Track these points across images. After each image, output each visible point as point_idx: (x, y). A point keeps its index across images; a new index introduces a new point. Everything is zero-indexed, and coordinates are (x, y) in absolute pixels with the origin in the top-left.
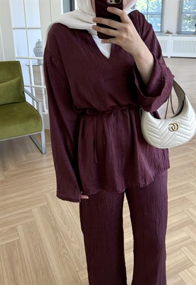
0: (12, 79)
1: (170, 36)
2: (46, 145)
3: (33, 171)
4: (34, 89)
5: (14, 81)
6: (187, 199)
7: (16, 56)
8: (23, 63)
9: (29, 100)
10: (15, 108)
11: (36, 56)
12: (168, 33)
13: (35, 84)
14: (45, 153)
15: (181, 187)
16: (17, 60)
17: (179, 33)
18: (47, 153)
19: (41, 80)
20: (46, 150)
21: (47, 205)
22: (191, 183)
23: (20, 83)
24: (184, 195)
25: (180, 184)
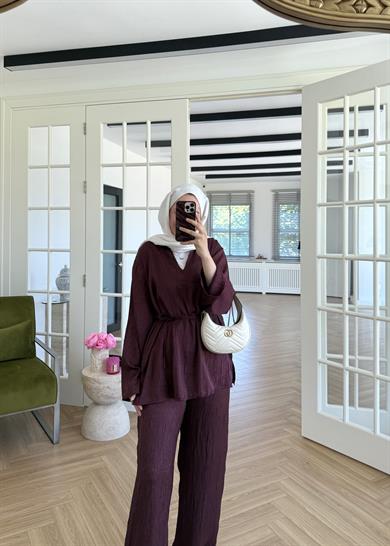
0: (20, 322)
1: (264, 262)
2: (60, 430)
3: (35, 471)
4: (50, 339)
5: (20, 326)
6: (273, 506)
7: (29, 289)
8: (38, 299)
9: (40, 353)
10: (19, 367)
11: (59, 289)
12: (260, 258)
13: (52, 331)
14: (58, 443)
15: (265, 488)
16: (29, 295)
17: (276, 258)
18: (61, 443)
19: (62, 325)
20: (59, 438)
21: (55, 524)
22: (283, 482)
23: (31, 329)
24: (269, 501)
25: (265, 485)
